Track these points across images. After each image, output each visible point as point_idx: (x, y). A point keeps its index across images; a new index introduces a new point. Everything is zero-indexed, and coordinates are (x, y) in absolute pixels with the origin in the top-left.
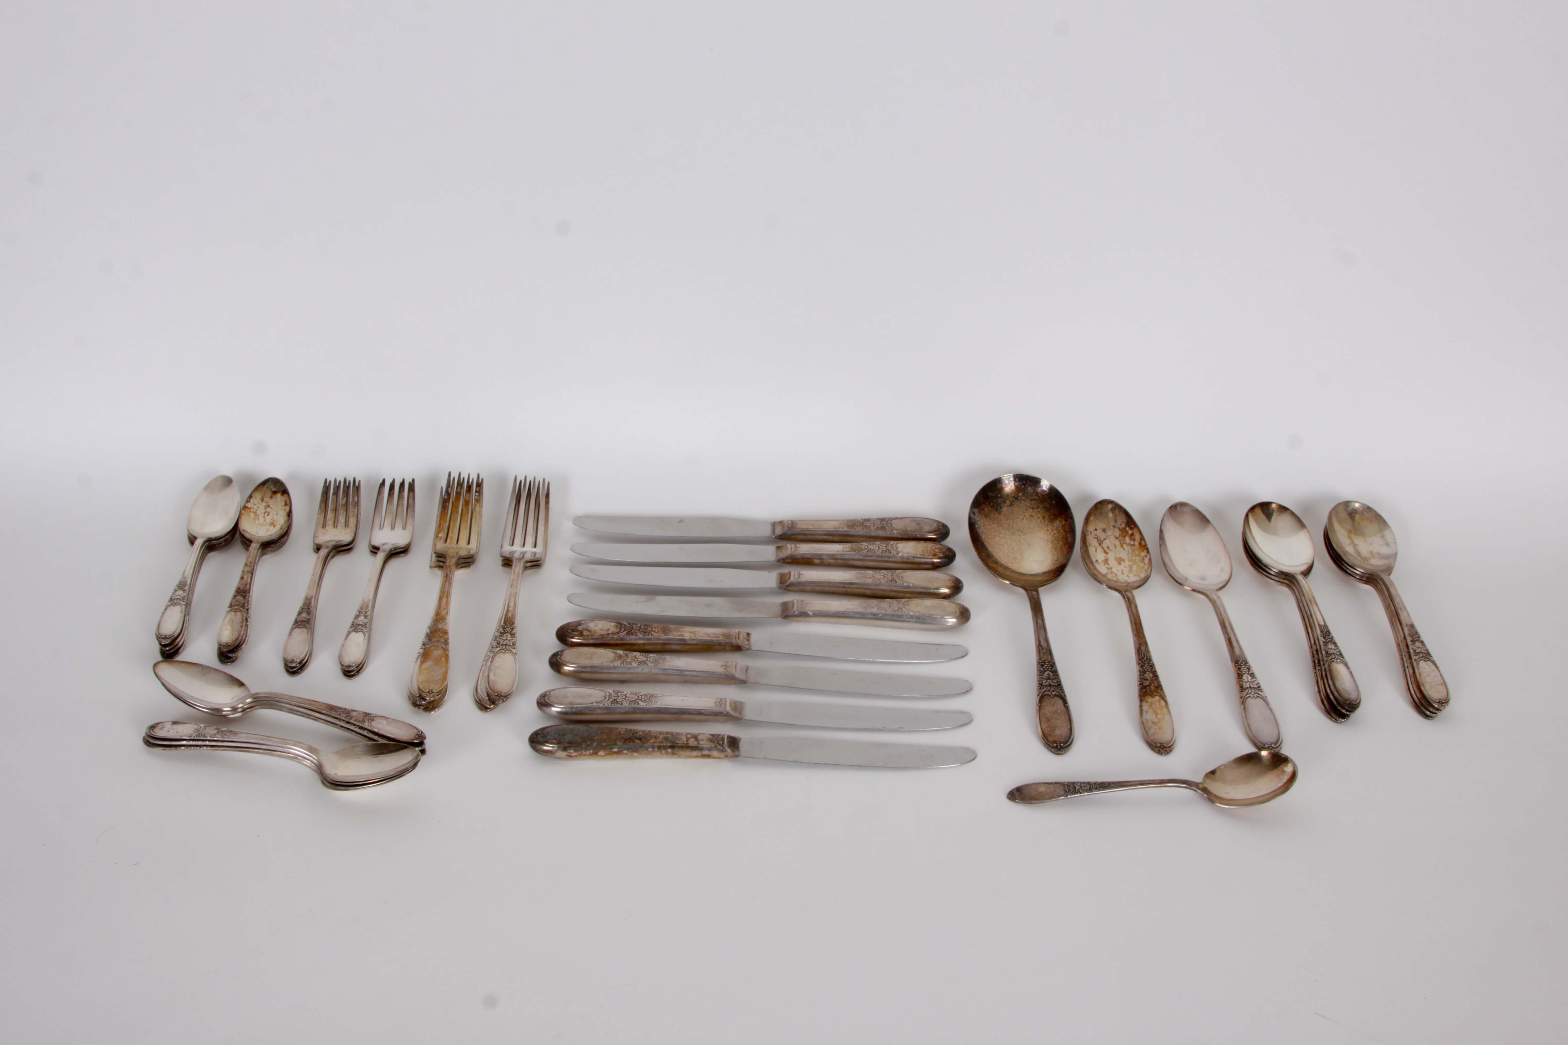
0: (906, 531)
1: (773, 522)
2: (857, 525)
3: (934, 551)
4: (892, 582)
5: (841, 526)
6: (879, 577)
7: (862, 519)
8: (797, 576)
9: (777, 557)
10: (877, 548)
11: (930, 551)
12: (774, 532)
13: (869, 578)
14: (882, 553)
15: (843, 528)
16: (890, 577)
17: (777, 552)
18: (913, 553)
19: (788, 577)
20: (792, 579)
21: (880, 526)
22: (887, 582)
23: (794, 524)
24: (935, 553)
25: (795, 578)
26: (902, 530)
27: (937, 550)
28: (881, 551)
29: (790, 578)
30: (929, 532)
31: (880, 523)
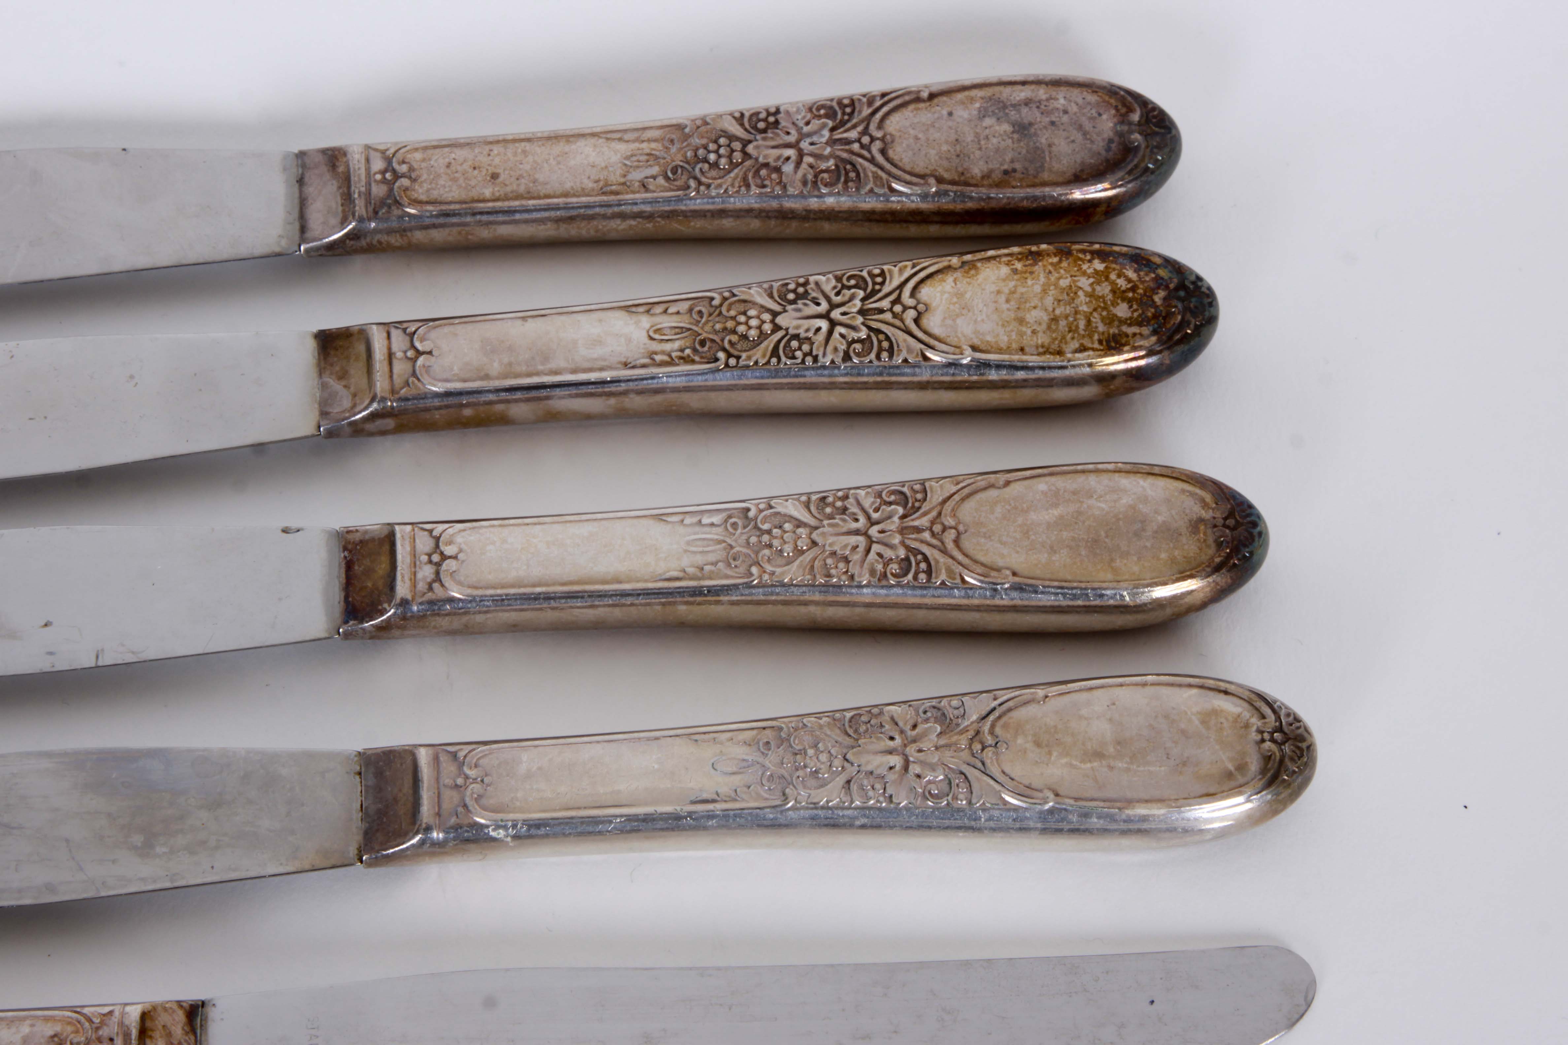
0: (963, 181)
1: (296, 151)
2: (715, 165)
3: (1110, 320)
4: (910, 576)
5: (637, 176)
6: (842, 543)
7: (740, 119)
8: (426, 572)
9: (324, 414)
10: (824, 325)
11: (1089, 322)
12: (303, 229)
13: (789, 562)
14: (847, 357)
15: (644, 186)
16: (896, 540)
17: (321, 374)
18: (1003, 340)
19: (382, 568)
20: (402, 589)
21: (831, 163)
22: (884, 576)
23: (397, 176)
24: (1113, 330)
25: (421, 586)
26: (940, 180)
27: (1122, 310)
28: (843, 347)
29: (392, 587)
30: (1081, 178)
31: (832, 142)
